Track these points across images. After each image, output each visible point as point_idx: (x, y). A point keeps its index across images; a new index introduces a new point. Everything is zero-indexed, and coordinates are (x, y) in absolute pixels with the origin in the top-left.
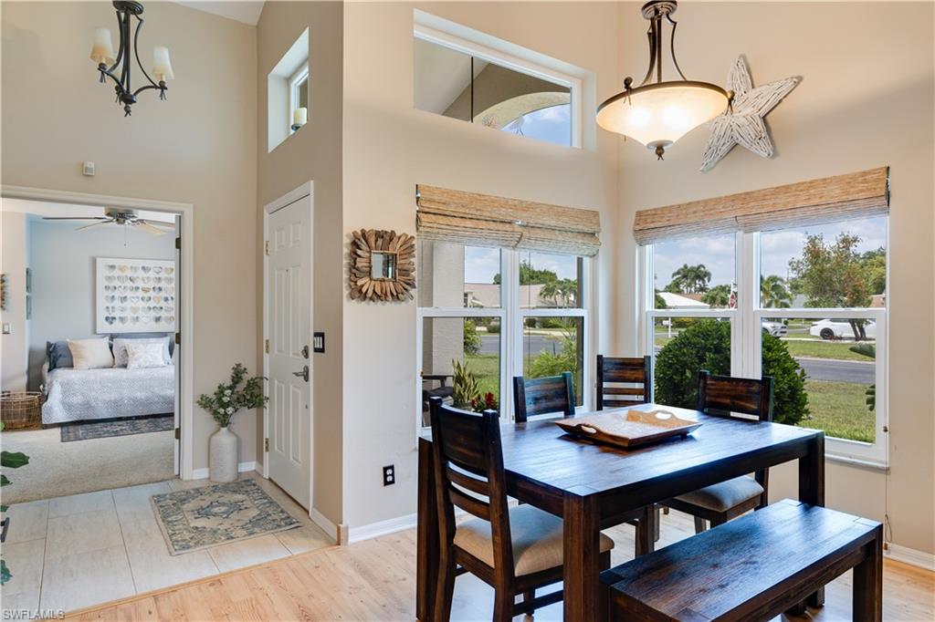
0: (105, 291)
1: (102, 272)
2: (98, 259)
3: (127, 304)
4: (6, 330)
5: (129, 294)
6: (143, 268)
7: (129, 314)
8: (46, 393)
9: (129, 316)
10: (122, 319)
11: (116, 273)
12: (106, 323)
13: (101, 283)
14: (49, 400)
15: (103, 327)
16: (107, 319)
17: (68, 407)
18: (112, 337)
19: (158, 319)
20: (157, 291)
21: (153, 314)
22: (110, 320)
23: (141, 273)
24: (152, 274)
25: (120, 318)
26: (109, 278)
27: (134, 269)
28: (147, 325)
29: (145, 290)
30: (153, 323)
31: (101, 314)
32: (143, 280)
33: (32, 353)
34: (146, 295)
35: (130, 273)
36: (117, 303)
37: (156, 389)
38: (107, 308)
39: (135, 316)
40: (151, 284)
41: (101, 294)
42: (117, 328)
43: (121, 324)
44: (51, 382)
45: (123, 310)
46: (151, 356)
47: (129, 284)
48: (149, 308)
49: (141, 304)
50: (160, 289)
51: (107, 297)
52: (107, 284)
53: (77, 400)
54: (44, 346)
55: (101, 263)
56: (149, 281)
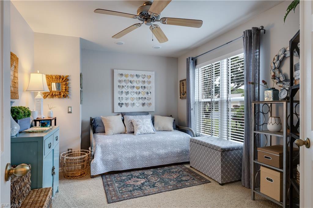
0: (118, 89)
1: (117, 78)
2: (114, 70)
3: (129, 96)
4: (70, 111)
5: (130, 90)
6: (137, 75)
7: (129, 101)
8: (93, 153)
9: (130, 103)
10: (127, 105)
11: (123, 78)
12: (119, 107)
13: (116, 84)
14: (95, 158)
15: (118, 109)
16: (119, 104)
17: (105, 162)
18: (123, 114)
19: (143, 104)
20: (143, 88)
21: (141, 101)
22: (121, 105)
23: (135, 78)
24: (141, 79)
25: (126, 103)
26: (120, 81)
27: (132, 76)
28: (138, 107)
29: (138, 88)
30: (141, 106)
31: (117, 102)
32: (137, 82)
33: (83, 124)
34: (138, 91)
35: (130, 78)
36: (124, 95)
37: (154, 150)
38: (119, 98)
39: (132, 103)
40: (140, 85)
41: (117, 90)
42: (124, 109)
43: (126, 107)
44: (96, 146)
45: (127, 99)
46: (147, 126)
47: (130, 84)
48: (139, 98)
49: (135, 96)
50: (145, 87)
51: (119, 91)
52: (119, 84)
53: (110, 157)
54: (89, 120)
55: (116, 72)
56: (139, 83)
